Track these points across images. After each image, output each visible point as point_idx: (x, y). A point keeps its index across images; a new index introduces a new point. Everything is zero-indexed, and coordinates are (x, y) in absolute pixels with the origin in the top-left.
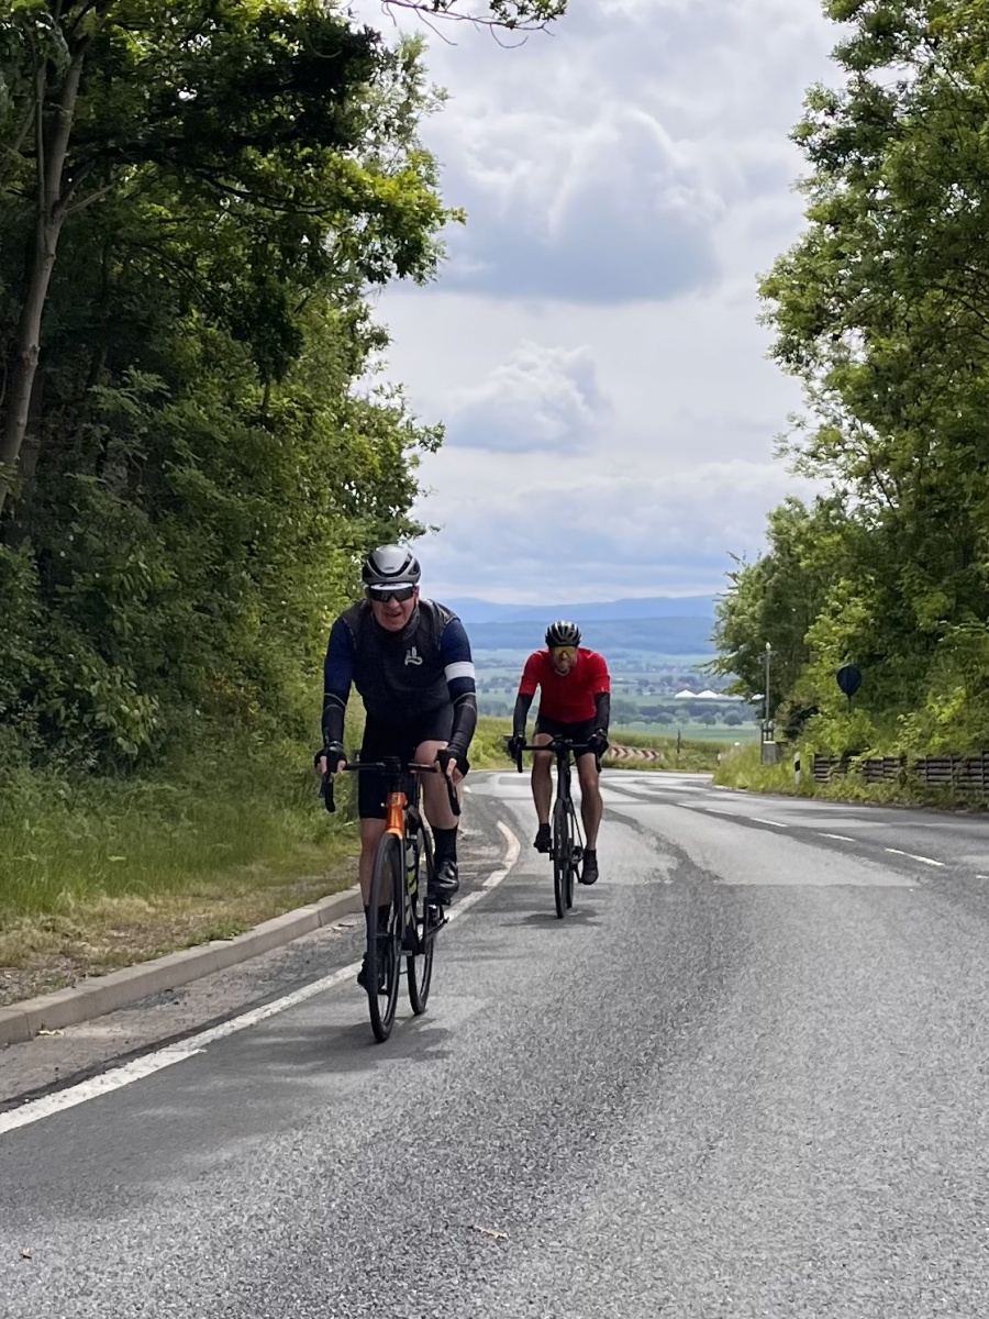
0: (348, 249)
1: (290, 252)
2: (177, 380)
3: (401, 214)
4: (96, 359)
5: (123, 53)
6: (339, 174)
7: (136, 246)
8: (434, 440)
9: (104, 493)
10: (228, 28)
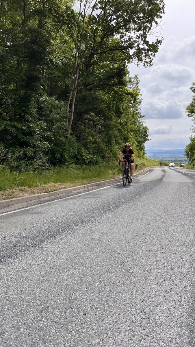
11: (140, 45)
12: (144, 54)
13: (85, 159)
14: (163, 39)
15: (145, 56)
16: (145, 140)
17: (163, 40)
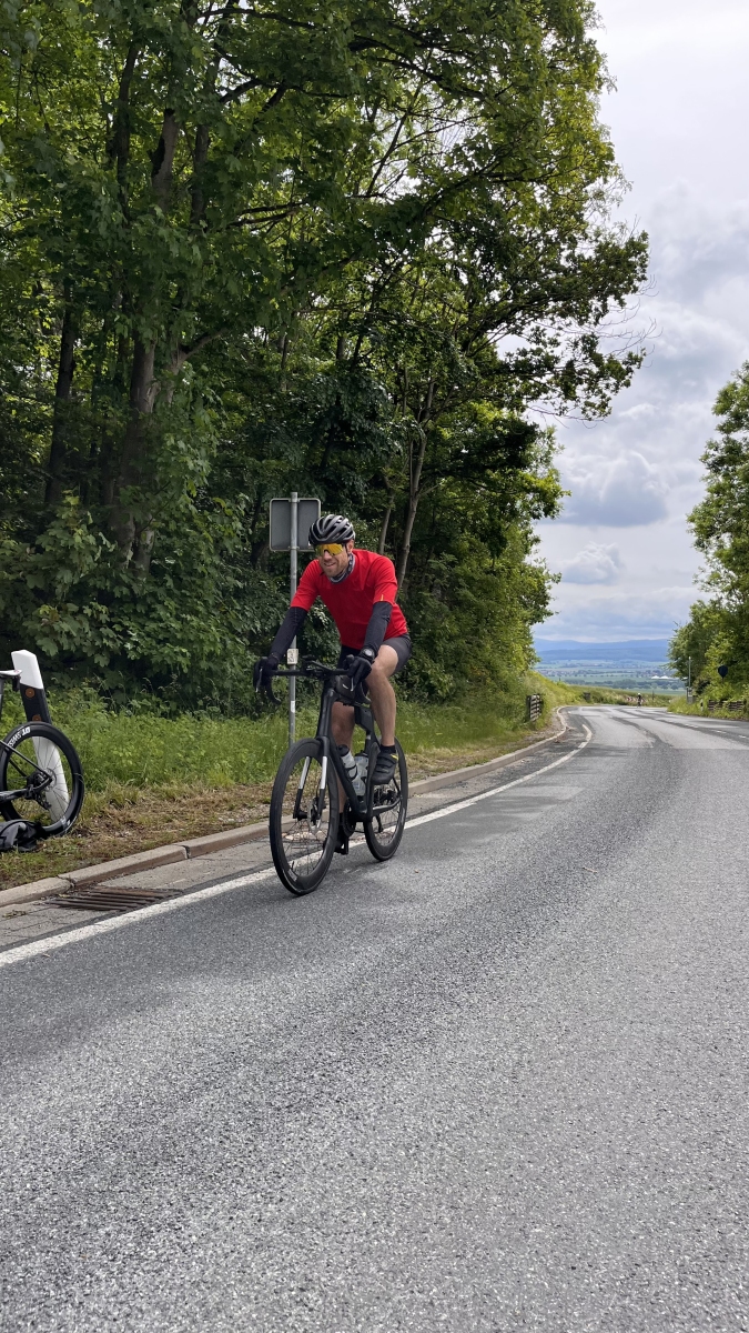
0: (525, 507)
1: (503, 509)
2: (460, 556)
3: (546, 493)
4: (430, 550)
5: (441, 436)
6: (522, 479)
7: (445, 508)
8: (557, 579)
9: (433, 600)
10: (481, 425)
11: (576, 364)
12: (585, 385)
14: (643, 352)
15: (589, 389)
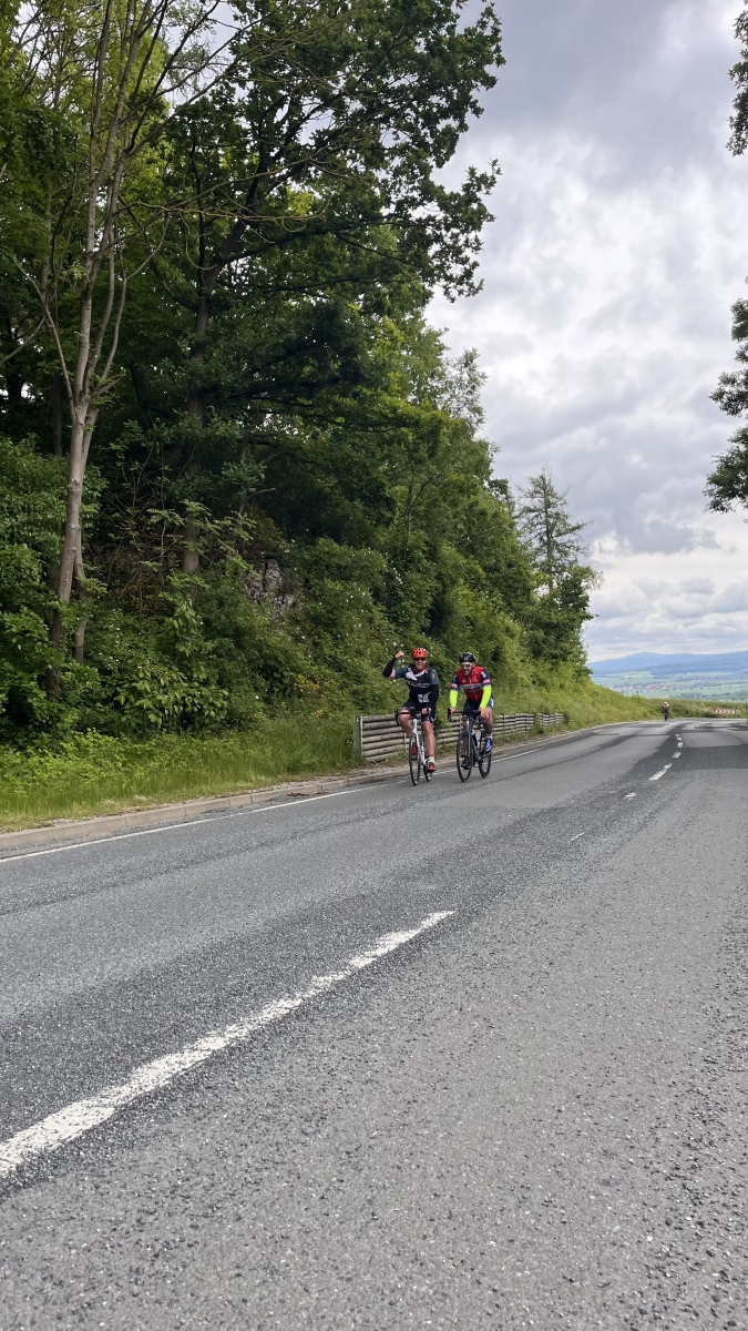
13: (148, 709)
14: (496, 168)
16: (574, 620)
17: (498, 172)
